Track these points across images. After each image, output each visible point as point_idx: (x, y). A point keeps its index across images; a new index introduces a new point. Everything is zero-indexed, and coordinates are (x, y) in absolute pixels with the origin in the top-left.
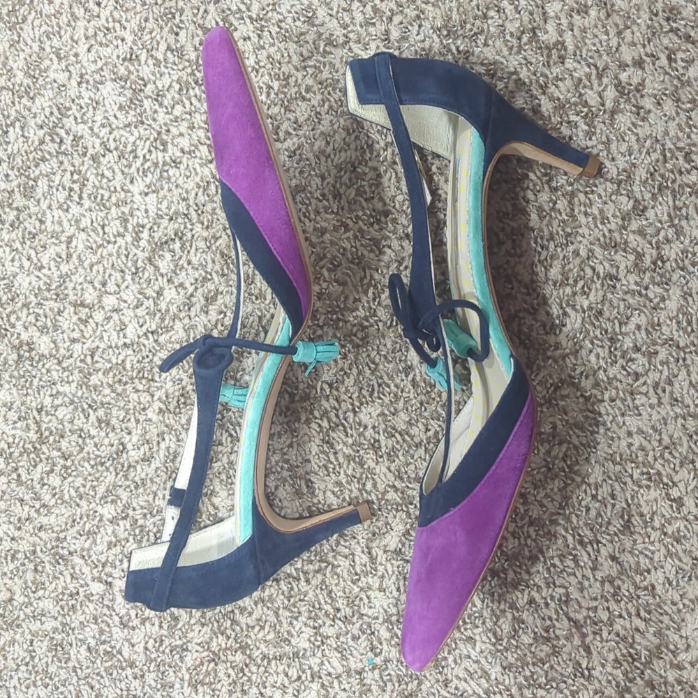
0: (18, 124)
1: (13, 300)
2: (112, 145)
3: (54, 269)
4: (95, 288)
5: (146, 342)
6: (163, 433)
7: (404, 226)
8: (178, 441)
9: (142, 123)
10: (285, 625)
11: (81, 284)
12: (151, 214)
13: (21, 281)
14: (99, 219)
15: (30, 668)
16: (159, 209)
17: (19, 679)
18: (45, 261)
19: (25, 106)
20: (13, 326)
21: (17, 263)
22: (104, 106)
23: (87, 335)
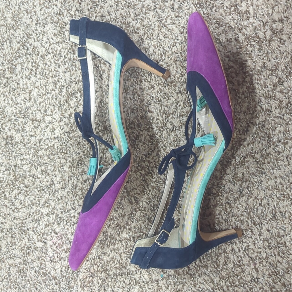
0: (8, 41)
1: (4, 118)
2: (50, 51)
3: (23, 104)
4: (41, 113)
5: (64, 137)
6: (71, 176)
7: (179, 88)
8: (78, 180)
9: (64, 42)
10: (124, 260)
11: (35, 111)
12: (67, 81)
13: (8, 109)
14: (44, 83)
15: (8, 280)
16: (70, 79)
17: (3, 285)
18: (19, 101)
19: (12, 33)
20: (4, 129)
21: (6, 102)
22: (47, 34)
23: (37, 134)
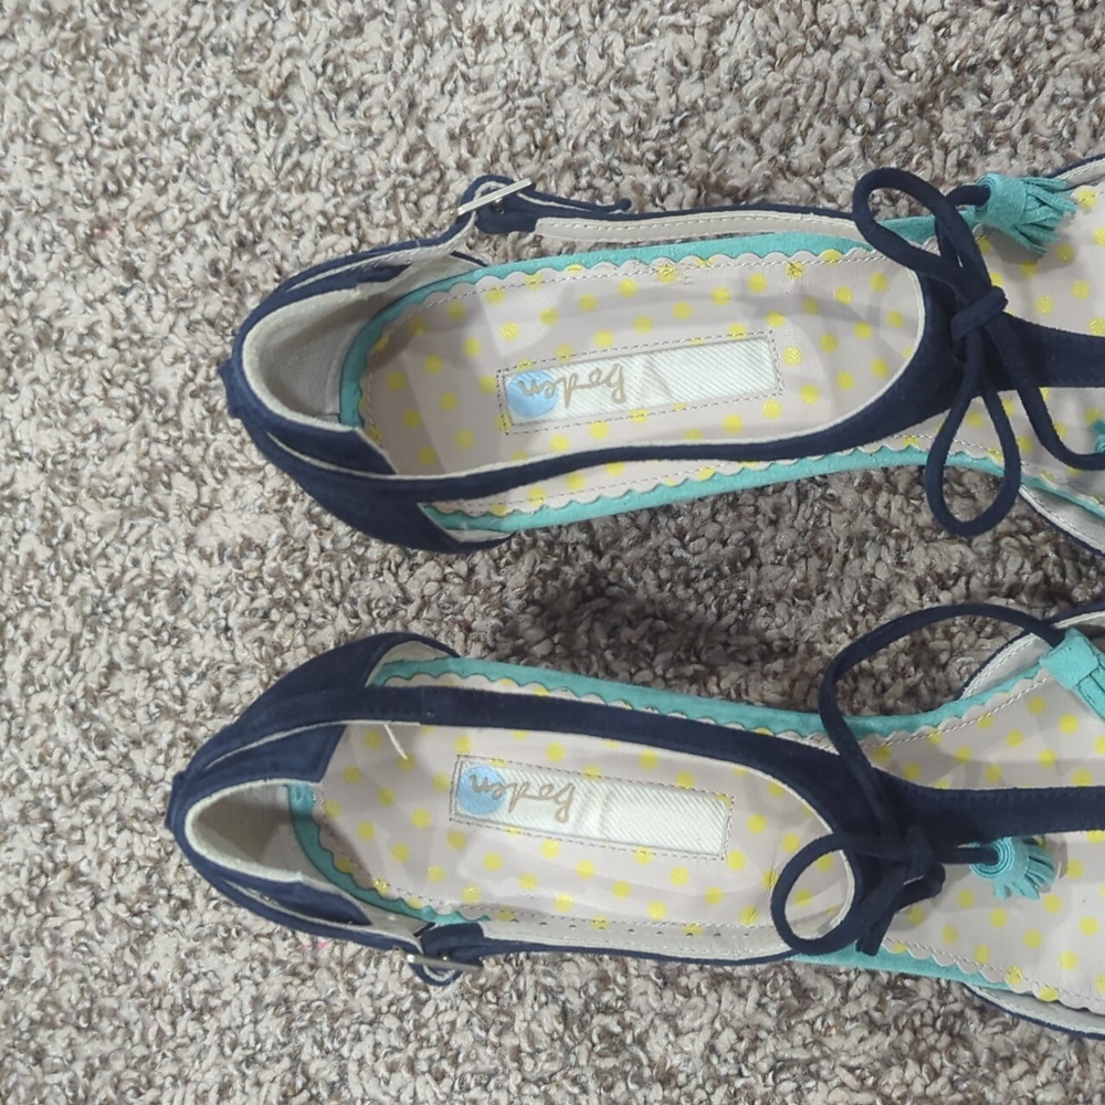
1: (542, 147)
3: (661, 89)
4: (760, 152)
6: (864, 537)
8: (901, 564)
11: (723, 136)
13: (570, 105)
15: (409, 1026)
17: (377, 1045)
18: (641, 67)
21: (570, 61)
